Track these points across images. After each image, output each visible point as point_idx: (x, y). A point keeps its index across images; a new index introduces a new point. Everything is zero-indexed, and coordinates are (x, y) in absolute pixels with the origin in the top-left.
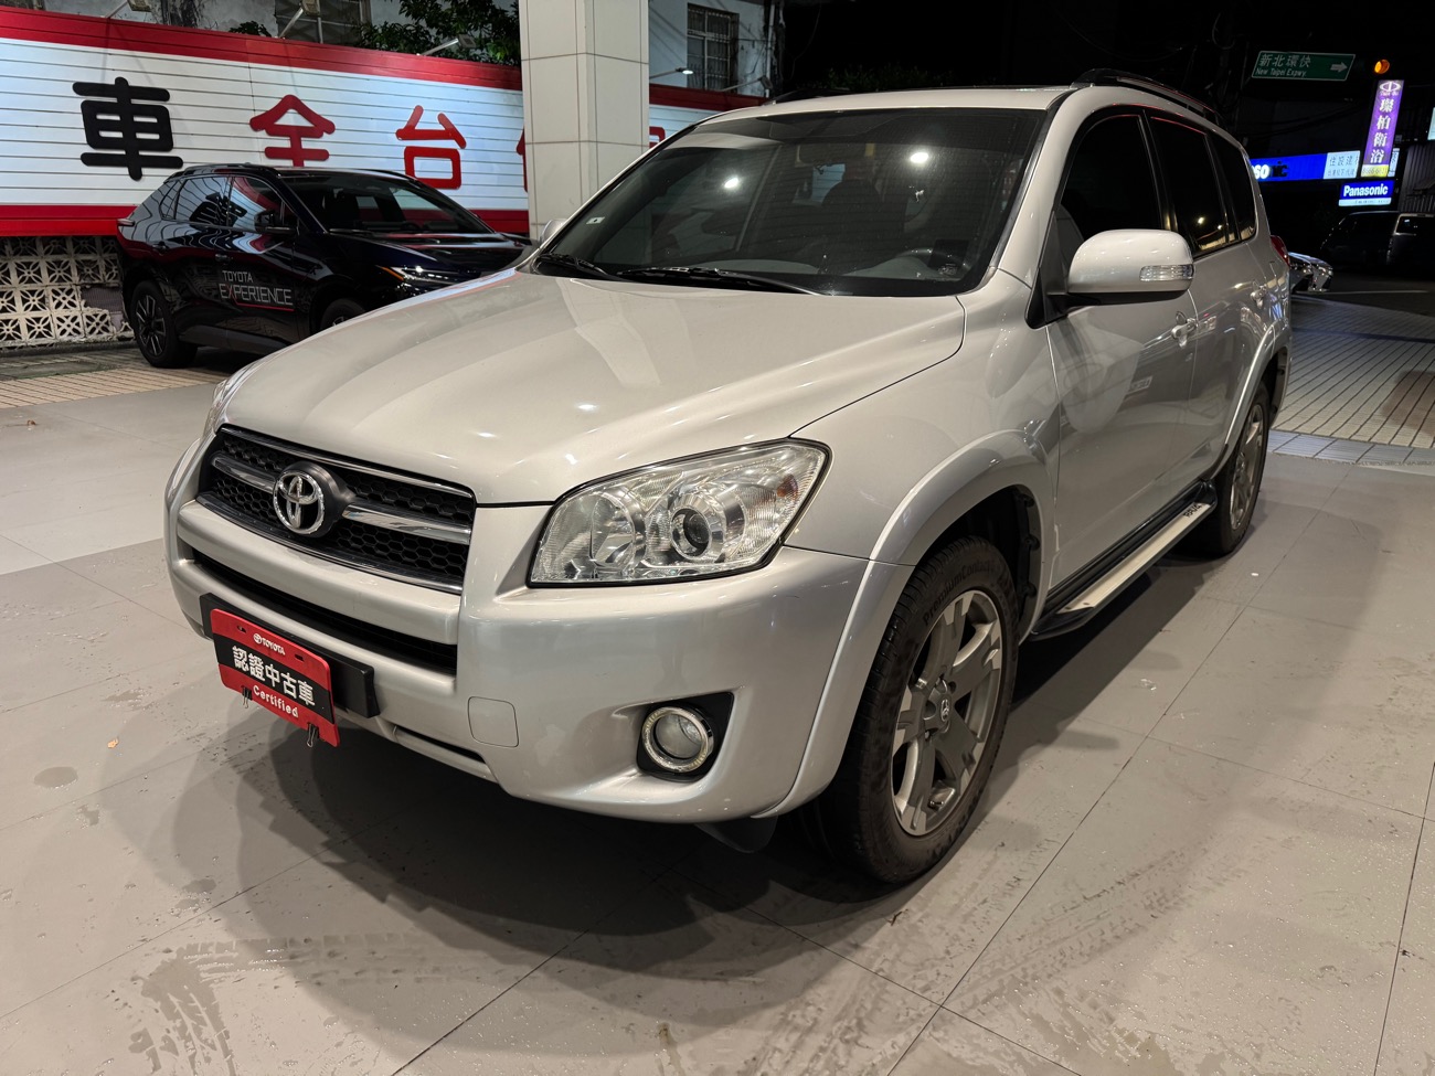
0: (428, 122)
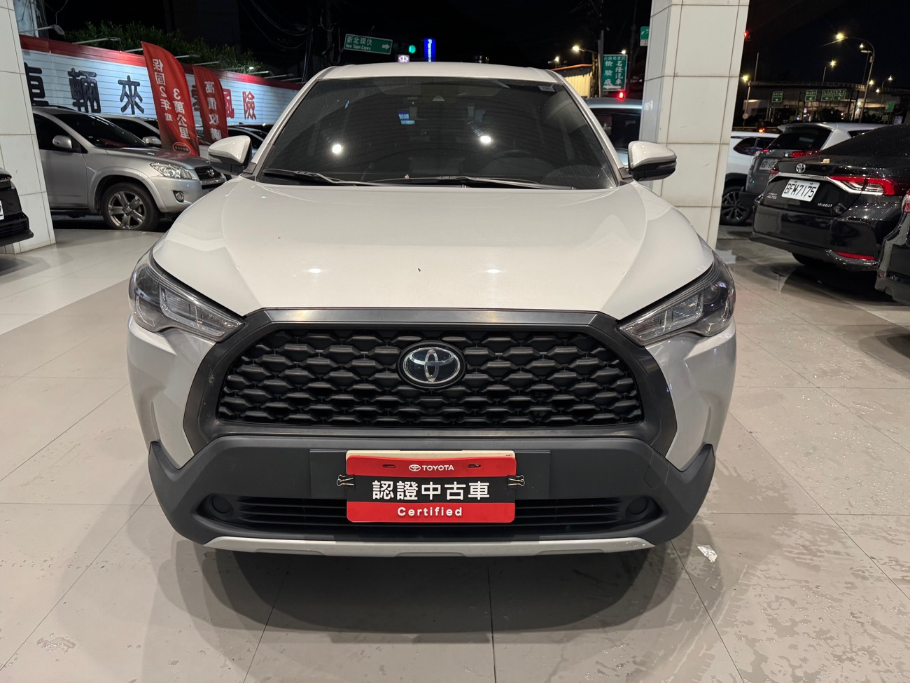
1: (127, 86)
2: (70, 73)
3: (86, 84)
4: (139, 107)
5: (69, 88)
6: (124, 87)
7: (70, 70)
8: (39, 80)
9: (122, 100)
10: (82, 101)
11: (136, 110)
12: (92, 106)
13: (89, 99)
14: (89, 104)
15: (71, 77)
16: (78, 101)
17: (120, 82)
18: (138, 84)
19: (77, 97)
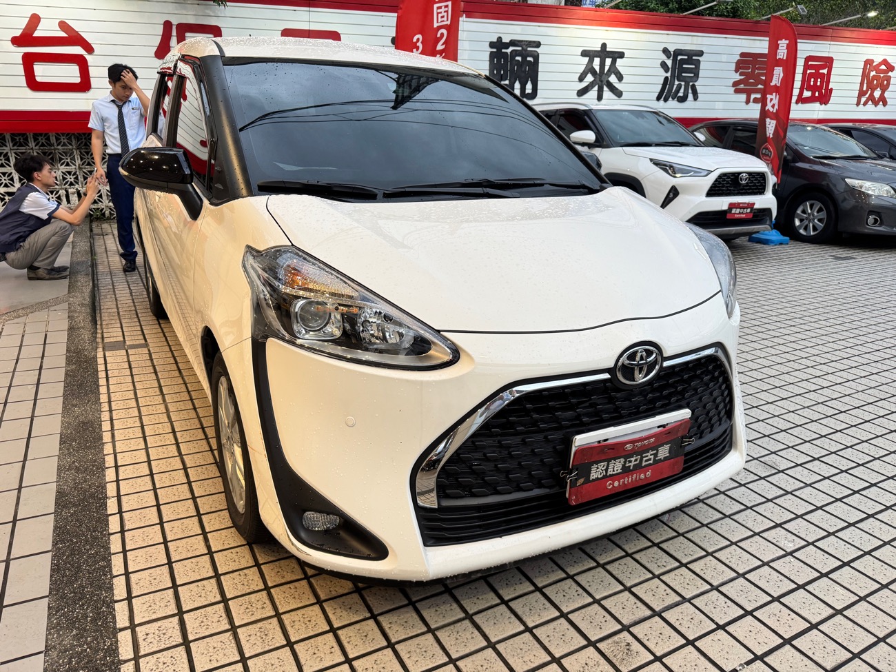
1: (597, 59)
2: (492, 45)
3: (519, 58)
4: (612, 89)
5: (487, 64)
6: (591, 61)
7: (495, 40)
9: (581, 79)
11: (607, 93)
12: (523, 88)
13: (519, 80)
14: (517, 85)
15: (495, 50)
17: (585, 53)
18: (621, 55)
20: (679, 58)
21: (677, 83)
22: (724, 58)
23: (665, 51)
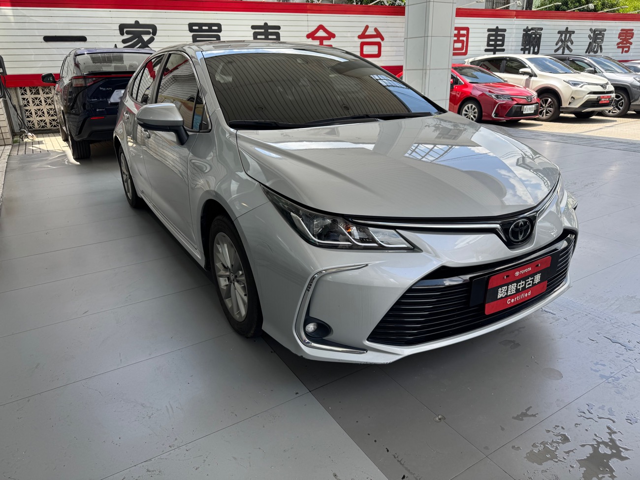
0: (371, 31)
1: (564, 35)
2: (524, 30)
3: (534, 36)
5: (521, 39)
6: (561, 36)
7: (525, 28)
8: (503, 36)
9: (557, 44)
10: (528, 47)
11: (567, 52)
12: (534, 50)
13: (533, 45)
14: (532, 48)
15: (525, 32)
16: (525, 47)
17: (559, 32)
18: (573, 32)
19: (525, 45)
20: (596, 32)
21: (594, 44)
22: (614, 32)
23: (591, 30)
